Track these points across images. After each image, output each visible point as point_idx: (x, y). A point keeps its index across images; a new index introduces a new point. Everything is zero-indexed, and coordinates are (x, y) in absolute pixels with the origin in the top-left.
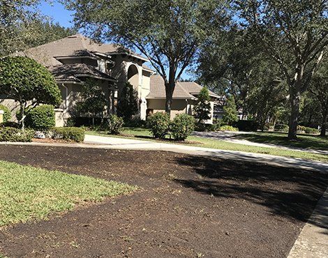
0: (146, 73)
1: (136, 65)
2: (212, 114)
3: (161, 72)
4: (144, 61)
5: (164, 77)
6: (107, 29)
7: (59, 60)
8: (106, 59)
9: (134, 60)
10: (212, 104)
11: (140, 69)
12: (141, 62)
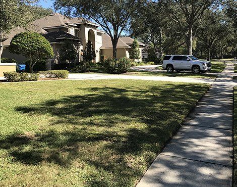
0: (99, 34)
1: (93, 29)
2: (141, 56)
3: (109, 32)
4: (97, 27)
5: (111, 35)
6: (74, 9)
7: (45, 30)
8: (74, 27)
9: (91, 26)
10: (141, 49)
11: (95, 31)
12: (95, 27)
